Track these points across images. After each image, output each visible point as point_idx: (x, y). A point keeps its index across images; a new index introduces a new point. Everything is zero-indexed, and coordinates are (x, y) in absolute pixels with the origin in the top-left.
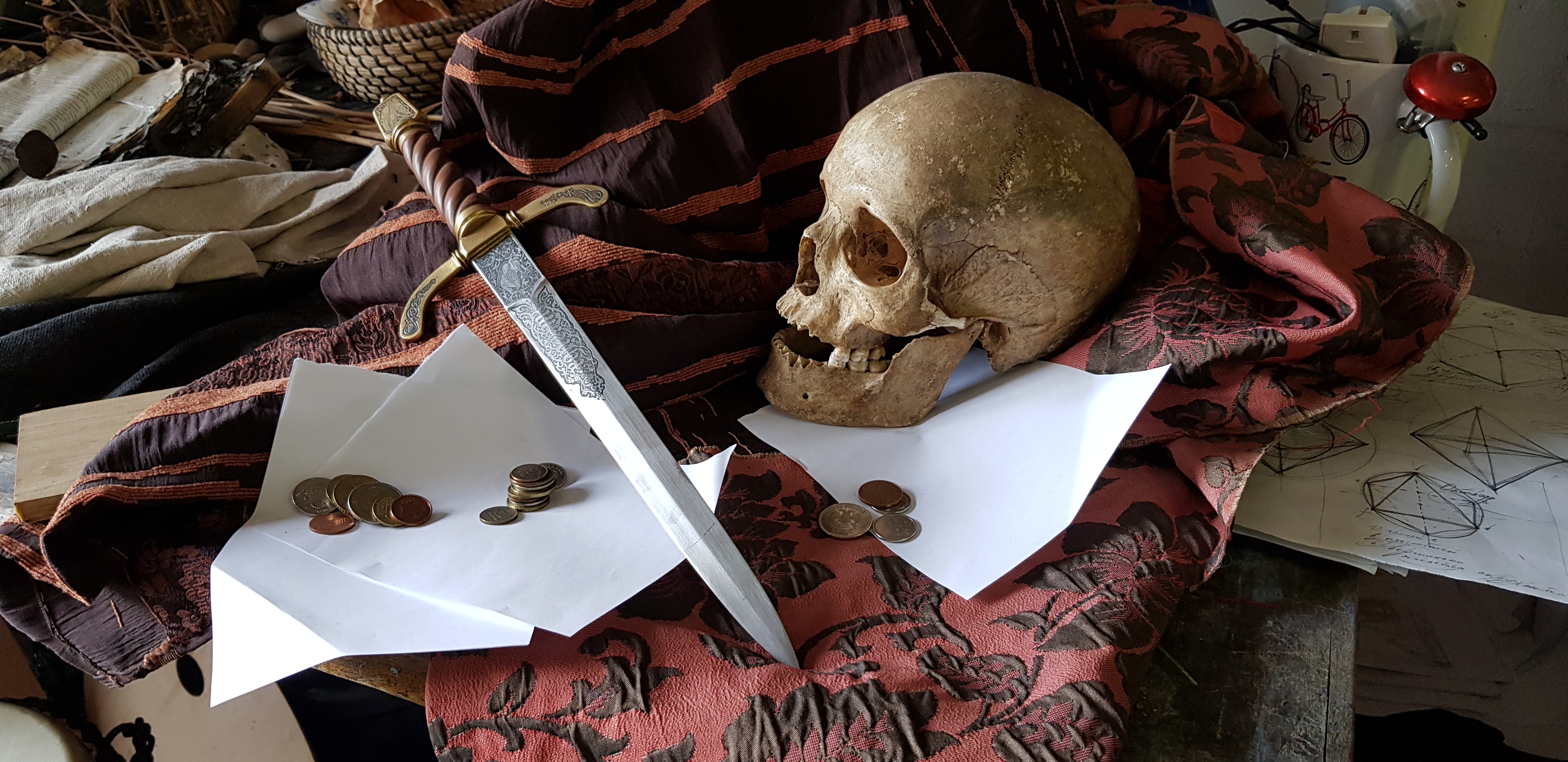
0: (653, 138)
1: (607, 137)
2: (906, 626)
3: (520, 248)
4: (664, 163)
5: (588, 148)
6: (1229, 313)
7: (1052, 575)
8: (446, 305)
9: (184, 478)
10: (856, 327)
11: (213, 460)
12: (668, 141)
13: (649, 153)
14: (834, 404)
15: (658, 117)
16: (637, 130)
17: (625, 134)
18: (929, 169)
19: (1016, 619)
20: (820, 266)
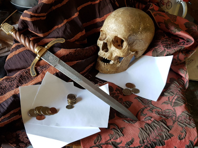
0: (66, 25)
1: (56, 27)
2: (149, 108)
3: (51, 53)
4: (69, 30)
5: (53, 30)
6: (173, 43)
7: (165, 94)
8: (39, 68)
9: (9, 117)
10: (116, 57)
11: (12, 112)
12: (68, 26)
13: (66, 29)
14: (113, 70)
15: (65, 21)
16: (62, 24)
17: (60, 26)
18: (128, 28)
19: (165, 103)
20: (108, 47)
